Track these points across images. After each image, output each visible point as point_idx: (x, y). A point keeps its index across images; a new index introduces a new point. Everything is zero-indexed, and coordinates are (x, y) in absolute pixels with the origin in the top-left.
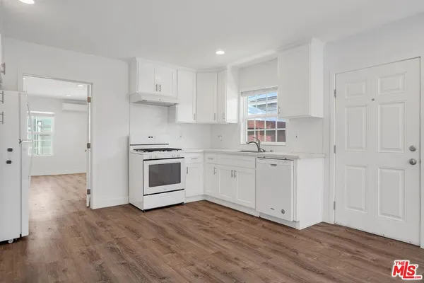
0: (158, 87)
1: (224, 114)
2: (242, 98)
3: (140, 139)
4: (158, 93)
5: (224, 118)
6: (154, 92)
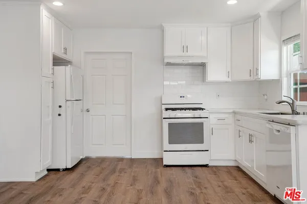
0: (185, 48)
1: (257, 70)
2: (284, 48)
3: (172, 99)
4: (185, 54)
5: (257, 74)
6: (181, 54)
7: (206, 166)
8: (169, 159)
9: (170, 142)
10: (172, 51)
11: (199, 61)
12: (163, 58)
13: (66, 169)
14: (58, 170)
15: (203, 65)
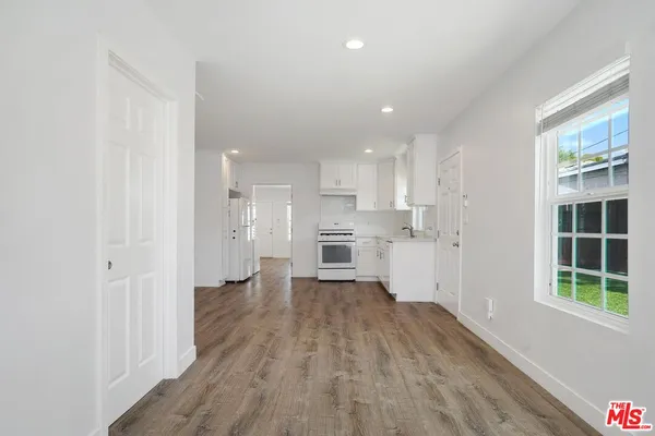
0: (338, 182)
3: (329, 226)
4: (338, 187)
5: (395, 207)
6: (335, 187)
7: (353, 281)
8: (323, 275)
9: (324, 262)
10: (327, 184)
11: (352, 193)
12: (319, 190)
13: (240, 282)
14: (233, 282)
15: (355, 197)
